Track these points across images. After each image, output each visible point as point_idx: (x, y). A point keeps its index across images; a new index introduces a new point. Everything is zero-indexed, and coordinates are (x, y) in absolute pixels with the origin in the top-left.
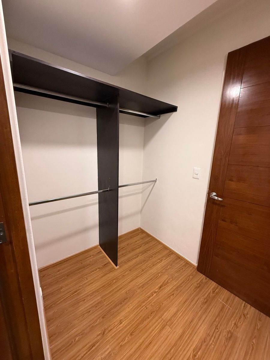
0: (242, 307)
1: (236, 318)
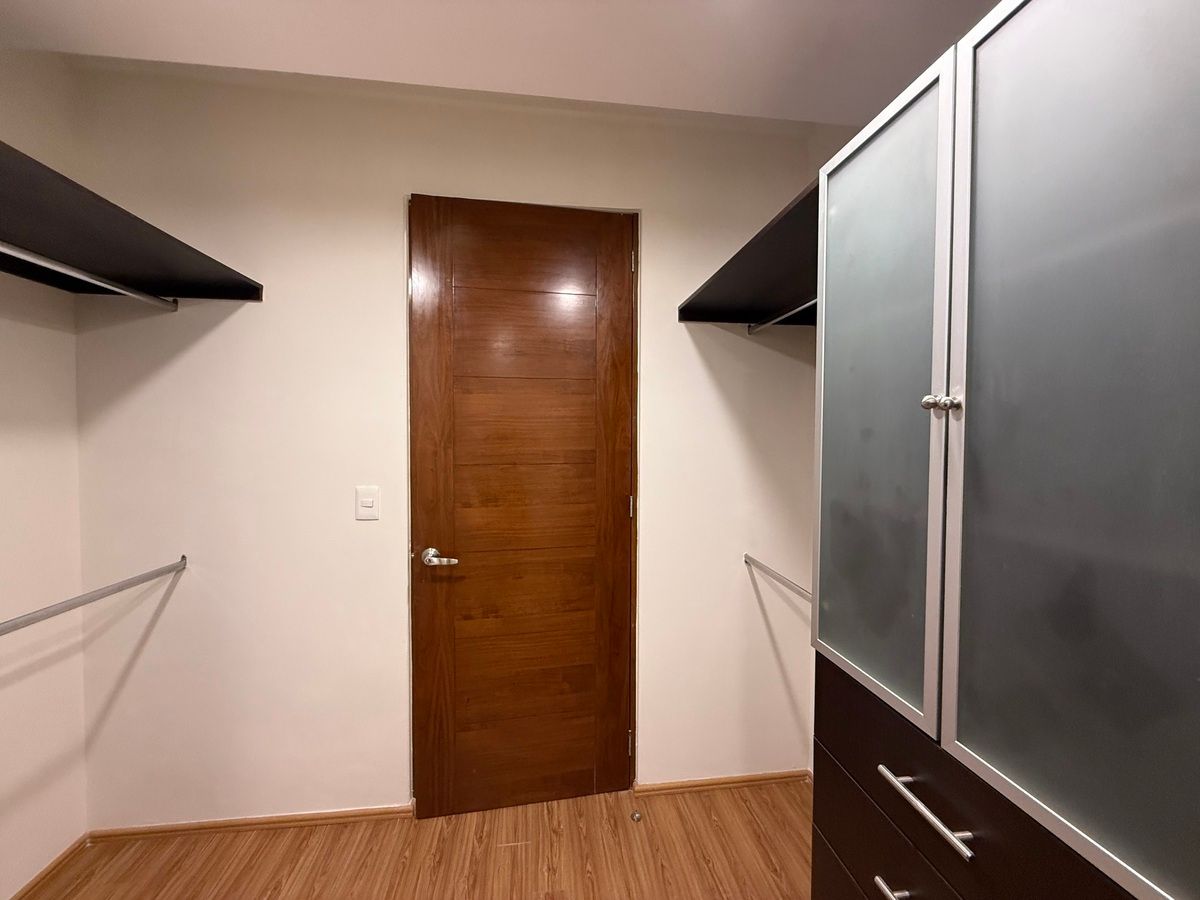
0: (546, 817)
1: (546, 854)
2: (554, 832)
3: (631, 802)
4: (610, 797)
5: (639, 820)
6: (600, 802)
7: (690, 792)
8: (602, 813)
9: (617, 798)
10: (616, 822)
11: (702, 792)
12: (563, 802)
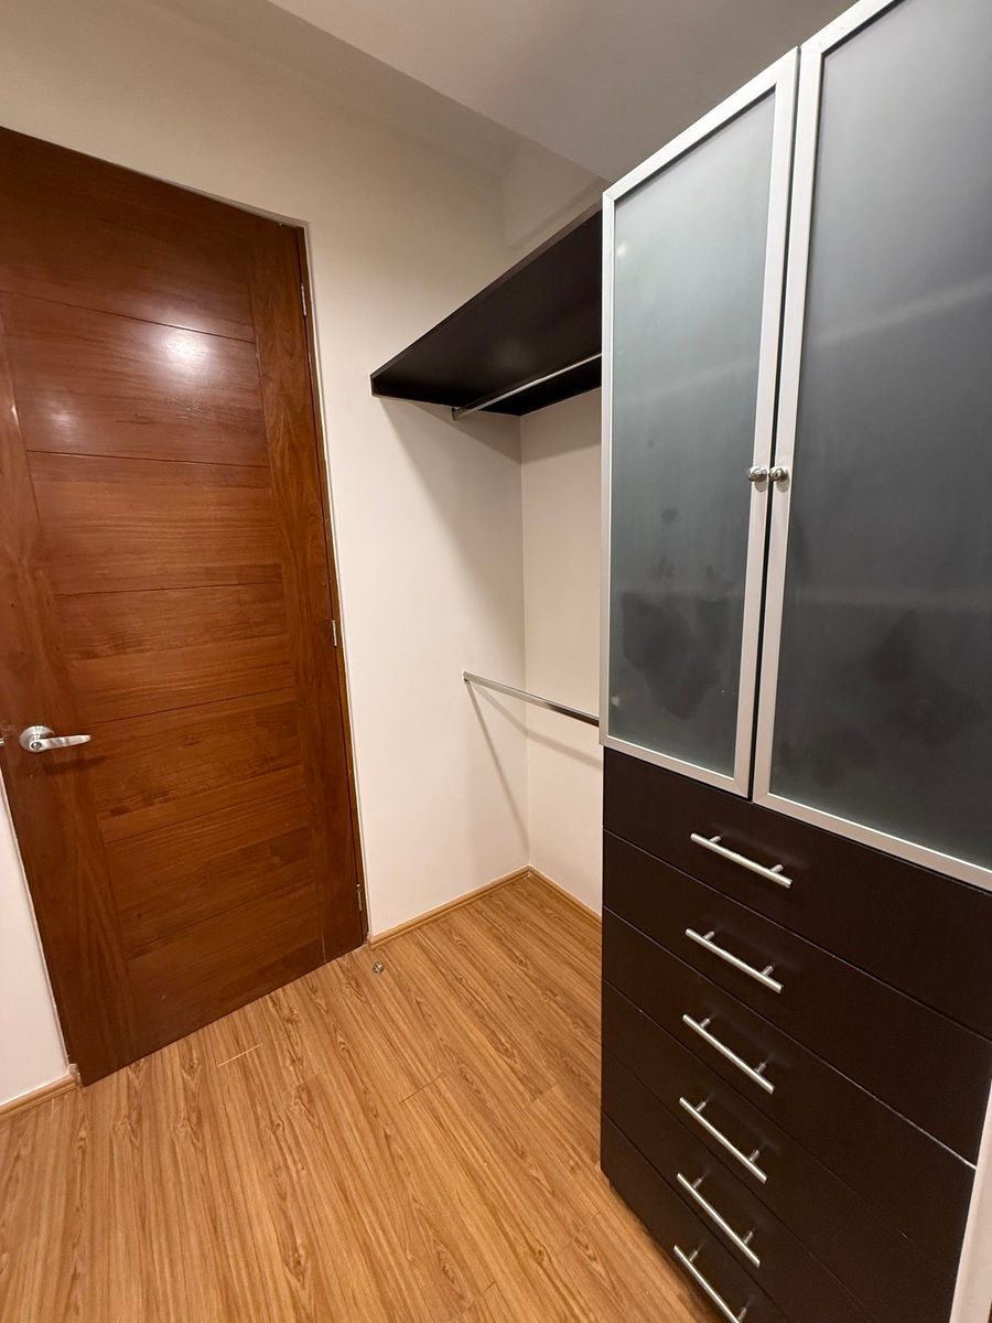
0: (273, 1010)
1: (285, 1047)
2: (289, 1021)
3: (369, 956)
4: (344, 960)
5: (382, 970)
6: (333, 969)
7: (427, 924)
8: (339, 979)
9: (352, 958)
10: (357, 982)
11: (438, 921)
12: (287, 987)
